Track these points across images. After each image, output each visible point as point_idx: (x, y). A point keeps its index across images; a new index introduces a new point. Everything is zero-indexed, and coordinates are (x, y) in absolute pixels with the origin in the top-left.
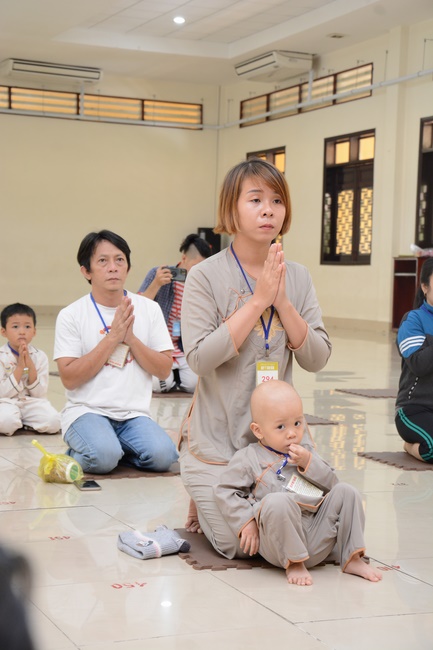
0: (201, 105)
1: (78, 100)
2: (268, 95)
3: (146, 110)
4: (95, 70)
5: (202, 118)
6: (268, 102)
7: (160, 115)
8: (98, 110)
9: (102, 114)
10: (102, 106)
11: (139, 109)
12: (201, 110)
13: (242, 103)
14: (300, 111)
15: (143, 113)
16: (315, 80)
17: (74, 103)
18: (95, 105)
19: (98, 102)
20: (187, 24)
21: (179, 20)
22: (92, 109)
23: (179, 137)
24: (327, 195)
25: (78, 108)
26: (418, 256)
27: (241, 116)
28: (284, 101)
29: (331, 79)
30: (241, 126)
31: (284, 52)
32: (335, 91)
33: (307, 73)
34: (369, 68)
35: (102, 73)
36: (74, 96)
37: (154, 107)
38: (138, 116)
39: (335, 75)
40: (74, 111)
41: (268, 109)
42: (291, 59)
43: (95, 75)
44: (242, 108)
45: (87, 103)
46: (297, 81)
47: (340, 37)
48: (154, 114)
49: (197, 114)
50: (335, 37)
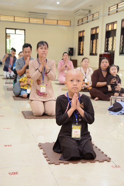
0: (70, 21)
1: (44, 20)
2: (82, 19)
3: (58, 22)
4: (46, 14)
5: (70, 24)
6: (82, 20)
7: (61, 23)
8: (48, 22)
9: (48, 23)
10: (49, 22)
11: (57, 22)
12: (70, 22)
13: (78, 21)
14: (87, 22)
15: (57, 23)
16: (90, 16)
17: (43, 21)
18: (47, 21)
19: (48, 21)
20: (60, 4)
21: (58, 3)
22: (47, 22)
23: (65, 28)
24: (91, 41)
25: (44, 22)
26: (103, 54)
27: (78, 23)
28: (85, 20)
29: (92, 15)
30: (78, 25)
31: (82, 9)
32: (93, 18)
33: (88, 14)
34: (98, 13)
35: (48, 15)
36: (43, 20)
37: (60, 22)
38: (57, 24)
39: (93, 14)
40: (43, 23)
41: (82, 22)
42: (84, 11)
43: (46, 15)
44: (78, 22)
45: (46, 21)
46: (87, 16)
47: (92, 6)
48: (60, 23)
49: (69, 23)
50: (90, 6)
